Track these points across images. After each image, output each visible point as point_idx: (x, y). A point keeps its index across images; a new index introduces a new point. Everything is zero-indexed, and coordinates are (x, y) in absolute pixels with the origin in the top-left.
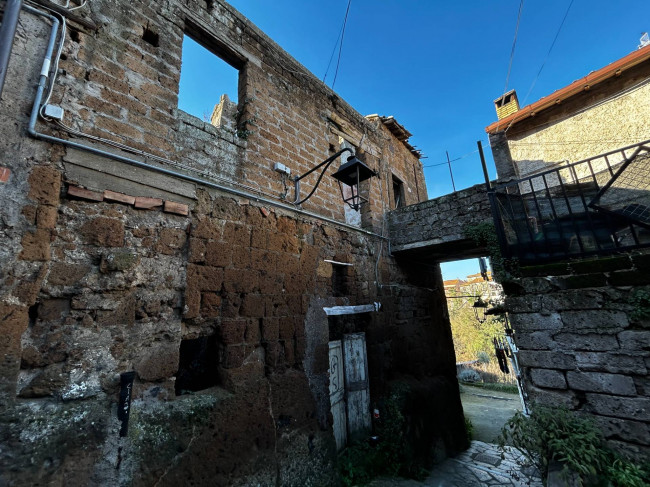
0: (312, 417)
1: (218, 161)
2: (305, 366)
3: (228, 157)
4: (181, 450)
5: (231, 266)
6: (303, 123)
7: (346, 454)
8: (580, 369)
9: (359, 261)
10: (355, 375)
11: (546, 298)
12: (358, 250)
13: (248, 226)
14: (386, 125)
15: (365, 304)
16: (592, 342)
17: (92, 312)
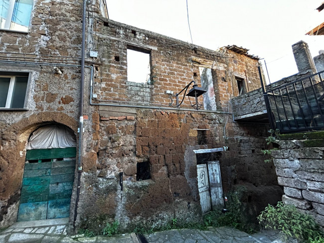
0: (189, 195)
1: (143, 97)
2: (185, 174)
3: (147, 94)
4: (139, 198)
5: (151, 136)
6: (179, 68)
7: (210, 213)
8: (309, 189)
9: (213, 127)
10: (214, 180)
11: (292, 151)
12: (212, 122)
13: (156, 120)
14: (231, 49)
15: (218, 147)
16: (316, 176)
17: (111, 154)
